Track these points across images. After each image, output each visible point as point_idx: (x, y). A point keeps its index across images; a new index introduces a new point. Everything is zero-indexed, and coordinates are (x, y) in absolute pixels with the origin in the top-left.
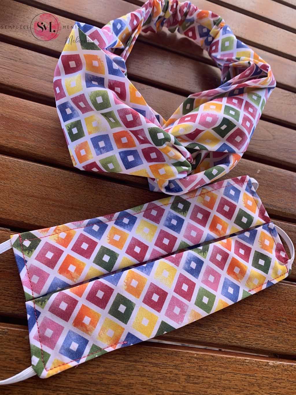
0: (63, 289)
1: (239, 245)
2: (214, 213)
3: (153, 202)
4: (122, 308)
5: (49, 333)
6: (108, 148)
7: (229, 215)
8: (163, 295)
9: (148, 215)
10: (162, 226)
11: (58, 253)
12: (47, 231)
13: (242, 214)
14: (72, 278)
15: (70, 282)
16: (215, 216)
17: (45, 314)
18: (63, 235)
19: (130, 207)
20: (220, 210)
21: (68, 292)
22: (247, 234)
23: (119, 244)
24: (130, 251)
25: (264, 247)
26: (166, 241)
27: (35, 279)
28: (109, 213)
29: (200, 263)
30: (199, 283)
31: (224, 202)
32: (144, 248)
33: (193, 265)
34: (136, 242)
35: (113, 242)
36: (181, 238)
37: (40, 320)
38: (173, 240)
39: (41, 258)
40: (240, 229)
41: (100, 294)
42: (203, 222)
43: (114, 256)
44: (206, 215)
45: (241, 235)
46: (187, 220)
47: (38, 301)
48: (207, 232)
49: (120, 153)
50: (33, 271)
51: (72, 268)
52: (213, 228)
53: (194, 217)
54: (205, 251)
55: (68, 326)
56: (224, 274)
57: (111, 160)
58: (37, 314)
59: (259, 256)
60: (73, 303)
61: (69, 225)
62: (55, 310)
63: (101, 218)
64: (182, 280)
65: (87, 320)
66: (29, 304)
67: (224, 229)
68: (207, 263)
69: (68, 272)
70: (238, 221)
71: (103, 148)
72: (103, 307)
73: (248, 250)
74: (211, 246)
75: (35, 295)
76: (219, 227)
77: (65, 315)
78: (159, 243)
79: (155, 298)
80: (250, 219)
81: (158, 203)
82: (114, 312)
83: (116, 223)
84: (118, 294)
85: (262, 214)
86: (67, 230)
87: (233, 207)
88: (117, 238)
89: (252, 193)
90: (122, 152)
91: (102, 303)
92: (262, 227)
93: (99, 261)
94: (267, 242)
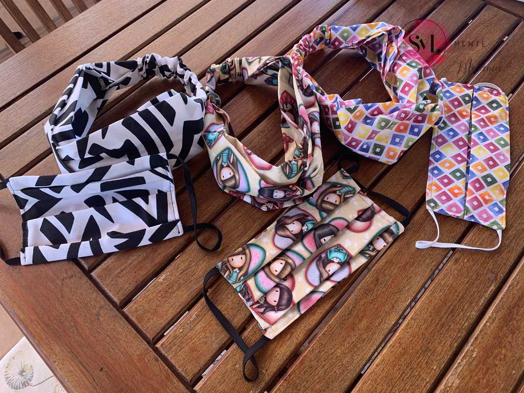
0: (465, 201)
1: (479, 110)
2: (455, 111)
3: (433, 137)
4: (489, 180)
5: (485, 216)
6: (402, 138)
7: (460, 105)
8: (491, 159)
9: (440, 144)
10: (451, 141)
11: (444, 194)
12: (428, 194)
13: (463, 97)
14: (462, 193)
15: (463, 195)
16: (458, 112)
17: (475, 213)
18: (434, 188)
19: (430, 151)
20: (456, 107)
21: (468, 198)
22: (474, 102)
23: (452, 165)
24: (459, 162)
25: (487, 99)
26: (461, 143)
27: (454, 209)
28: (428, 163)
29: (481, 134)
30: (491, 140)
31: (452, 102)
32: (459, 155)
33: (482, 137)
34: (455, 157)
35: (449, 168)
36: (463, 135)
37: (476, 216)
38: (462, 139)
39: (443, 202)
40: (470, 104)
41: (477, 185)
42: (457, 120)
43: (458, 170)
44: (454, 115)
45: (473, 106)
46: (453, 126)
47: (467, 213)
48: (464, 121)
49: (409, 134)
50: (450, 208)
51: (456, 191)
52: (463, 117)
53: (453, 123)
54: (475, 127)
55: (485, 207)
56: (491, 127)
57: (408, 141)
58: (472, 217)
59: (490, 104)
60: (476, 198)
61: (428, 183)
62: (475, 208)
63: (430, 168)
64: (487, 146)
65: (487, 197)
66: (466, 217)
67: (467, 112)
68: (483, 130)
69: (458, 193)
70: (466, 102)
71: (400, 141)
72: (484, 187)
73: (483, 108)
74: (473, 123)
75: (463, 213)
76: (464, 113)
77: (480, 205)
78: (460, 147)
79: (491, 163)
80: (467, 95)
81: (435, 135)
82: (489, 184)
83: (437, 161)
84: (481, 177)
85: (469, 88)
86: (431, 185)
87: (457, 100)
88: (447, 165)
89: (452, 85)
90: (410, 132)
91: (482, 187)
92: (474, 93)
93: (458, 178)
94: (485, 96)
